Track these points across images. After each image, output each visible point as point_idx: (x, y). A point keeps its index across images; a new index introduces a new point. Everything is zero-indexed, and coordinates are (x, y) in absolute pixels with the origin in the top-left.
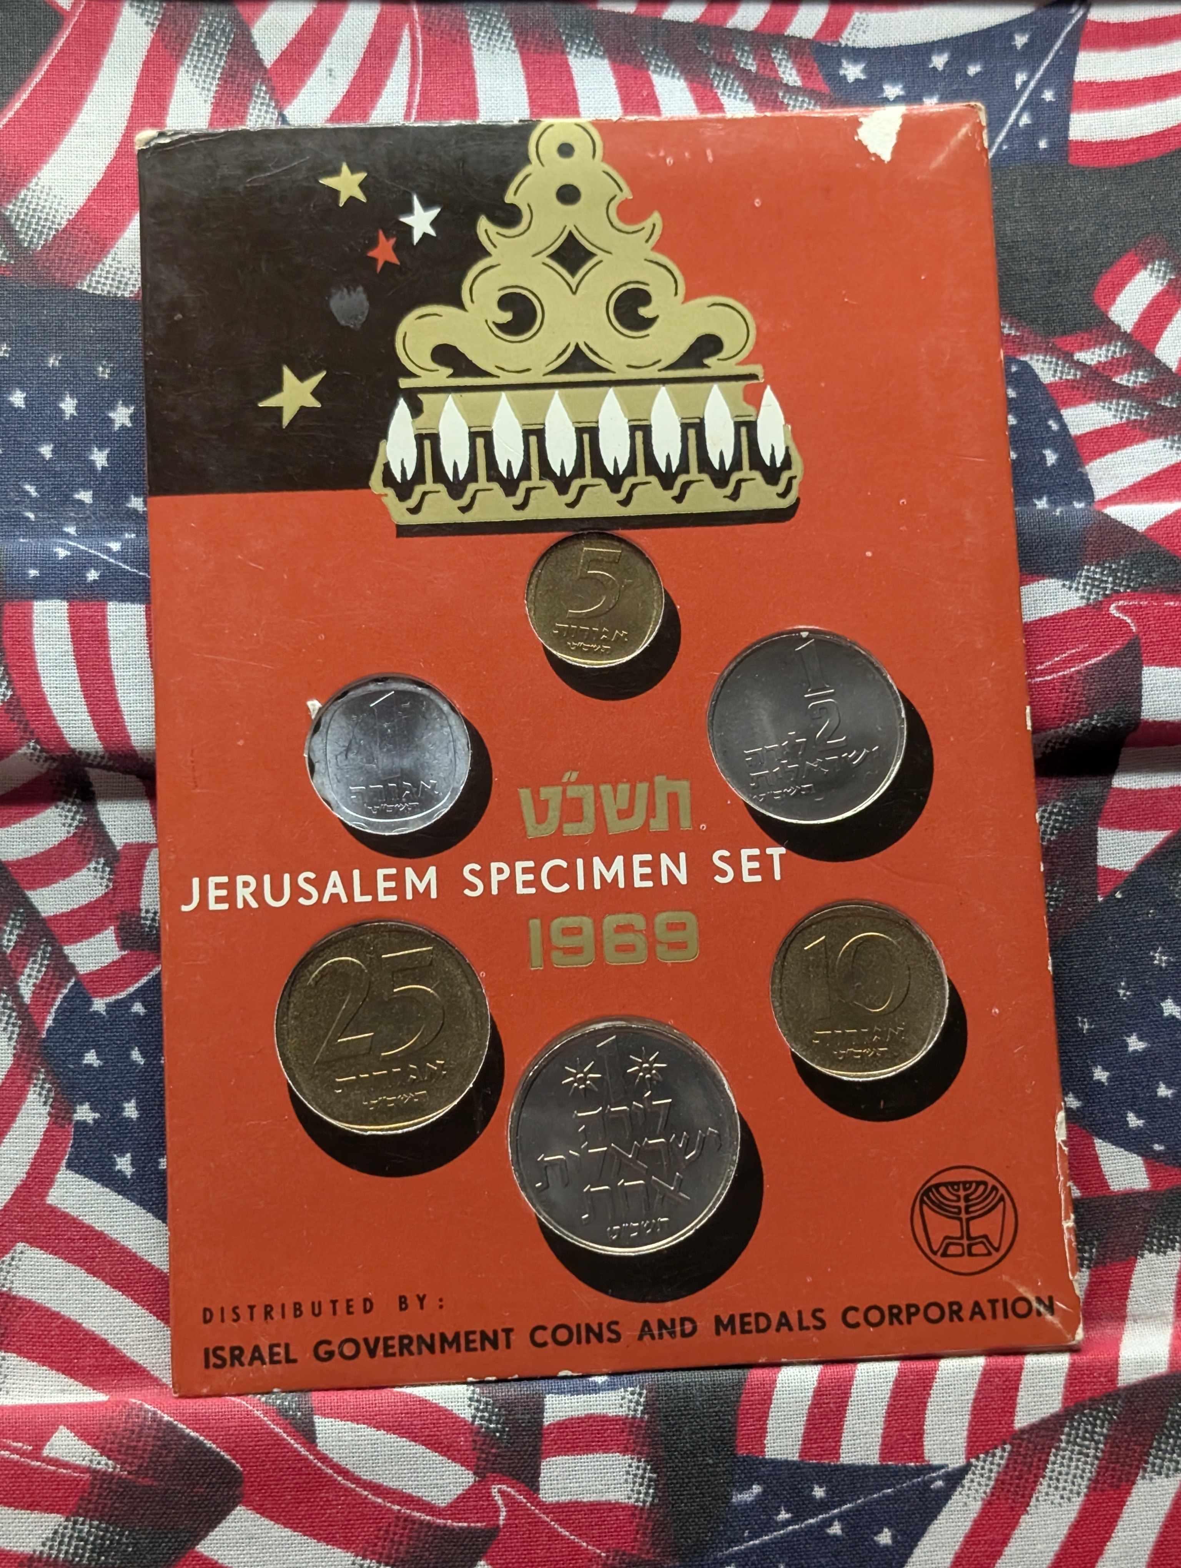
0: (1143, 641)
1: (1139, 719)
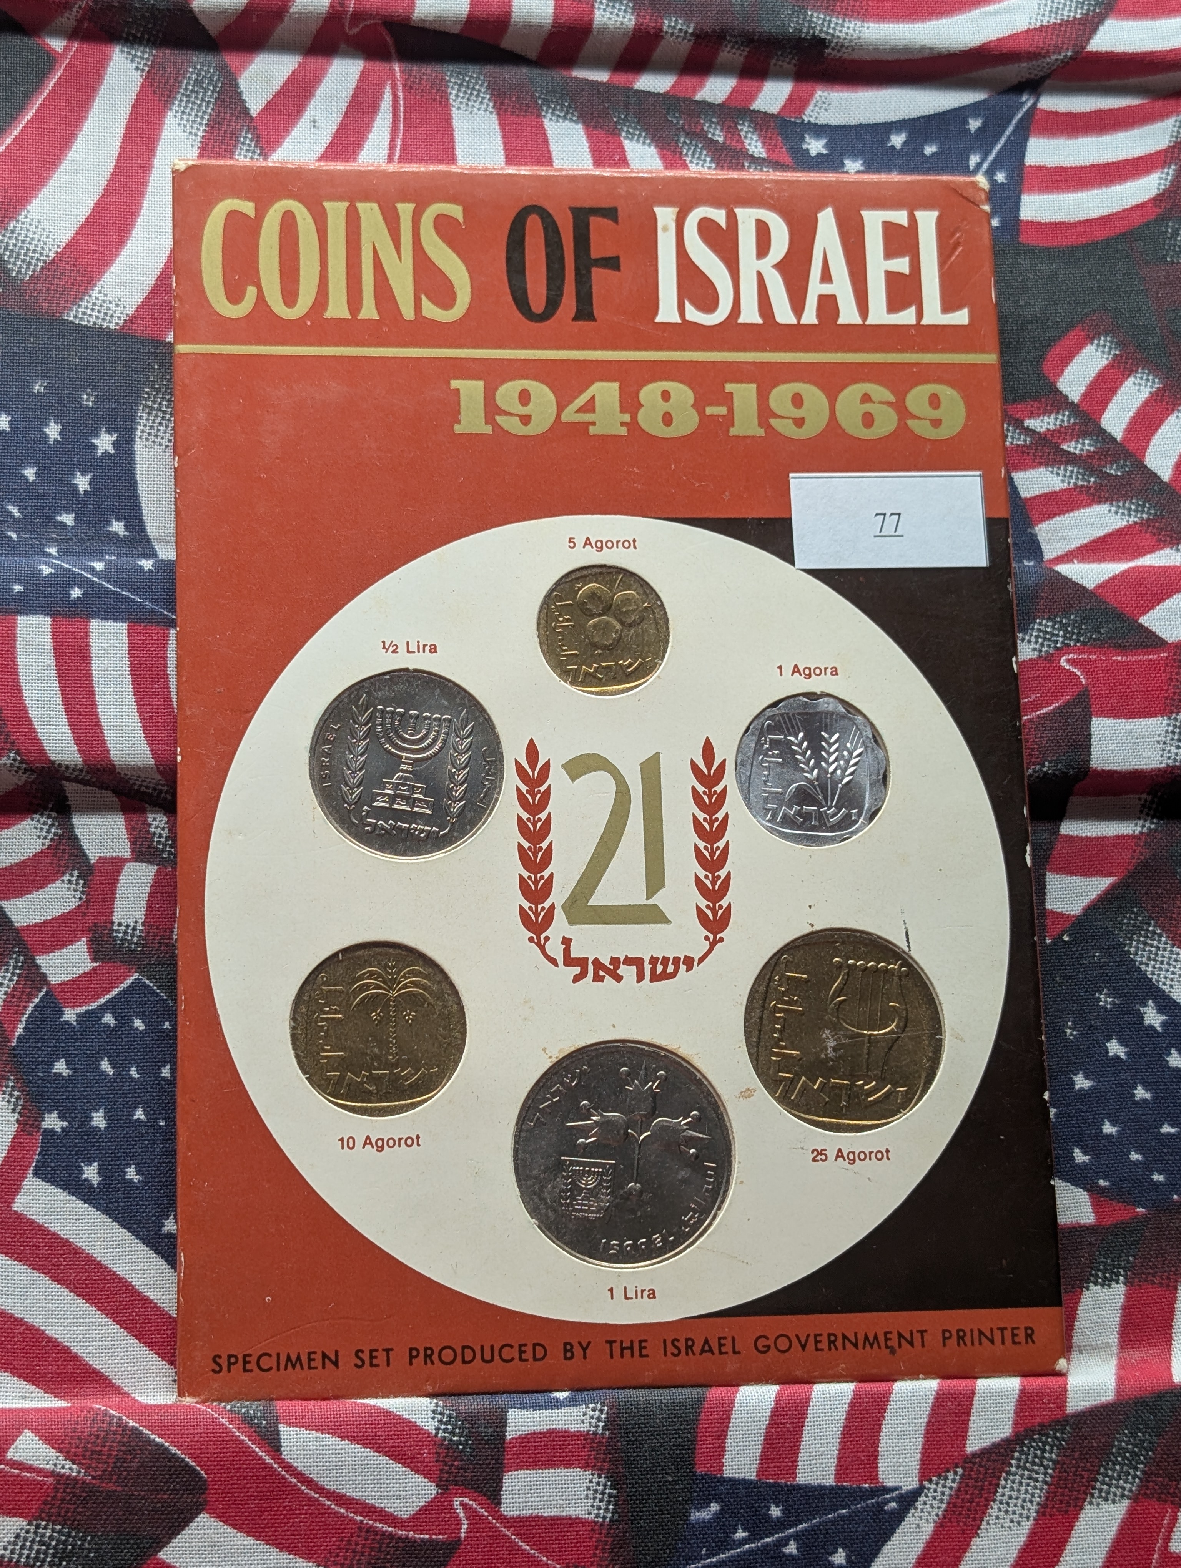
0: (1093, 693)
1: (1088, 767)
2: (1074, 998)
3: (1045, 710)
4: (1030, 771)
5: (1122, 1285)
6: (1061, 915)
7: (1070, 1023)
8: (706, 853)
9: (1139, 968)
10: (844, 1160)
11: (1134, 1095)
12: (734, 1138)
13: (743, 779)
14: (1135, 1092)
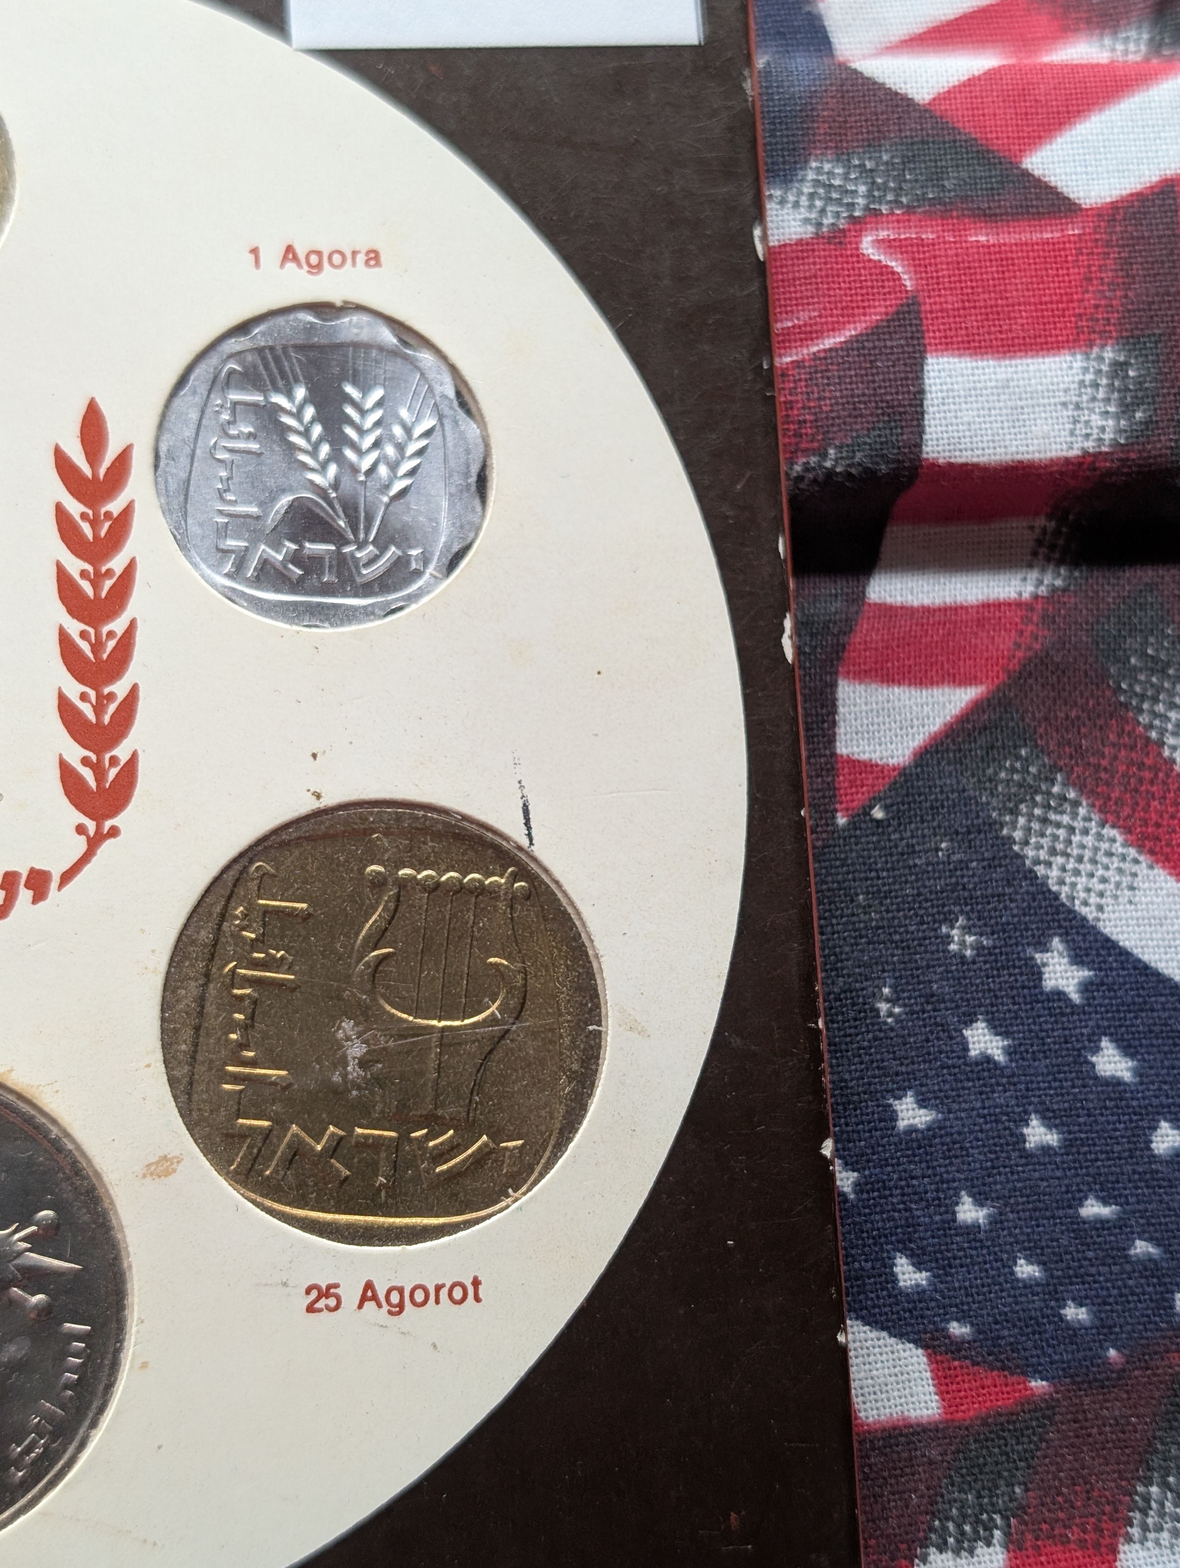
0: (928, 307)
1: (919, 459)
2: (897, 937)
3: (828, 343)
4: (798, 468)
5: (998, 1548)
6: (868, 767)
7: (886, 991)
8: (85, 646)
9: (1031, 871)
10: (379, 1305)
11: (1023, 1139)
12: (130, 1267)
13: (173, 486)
14: (1025, 1131)
